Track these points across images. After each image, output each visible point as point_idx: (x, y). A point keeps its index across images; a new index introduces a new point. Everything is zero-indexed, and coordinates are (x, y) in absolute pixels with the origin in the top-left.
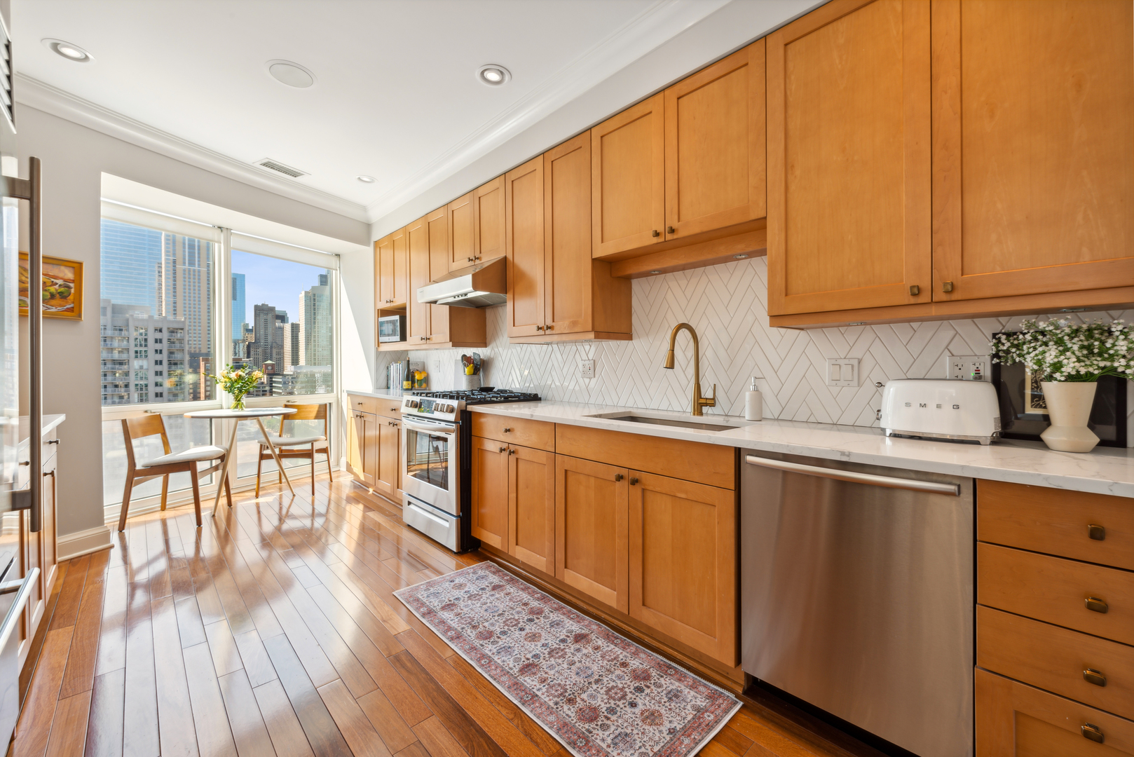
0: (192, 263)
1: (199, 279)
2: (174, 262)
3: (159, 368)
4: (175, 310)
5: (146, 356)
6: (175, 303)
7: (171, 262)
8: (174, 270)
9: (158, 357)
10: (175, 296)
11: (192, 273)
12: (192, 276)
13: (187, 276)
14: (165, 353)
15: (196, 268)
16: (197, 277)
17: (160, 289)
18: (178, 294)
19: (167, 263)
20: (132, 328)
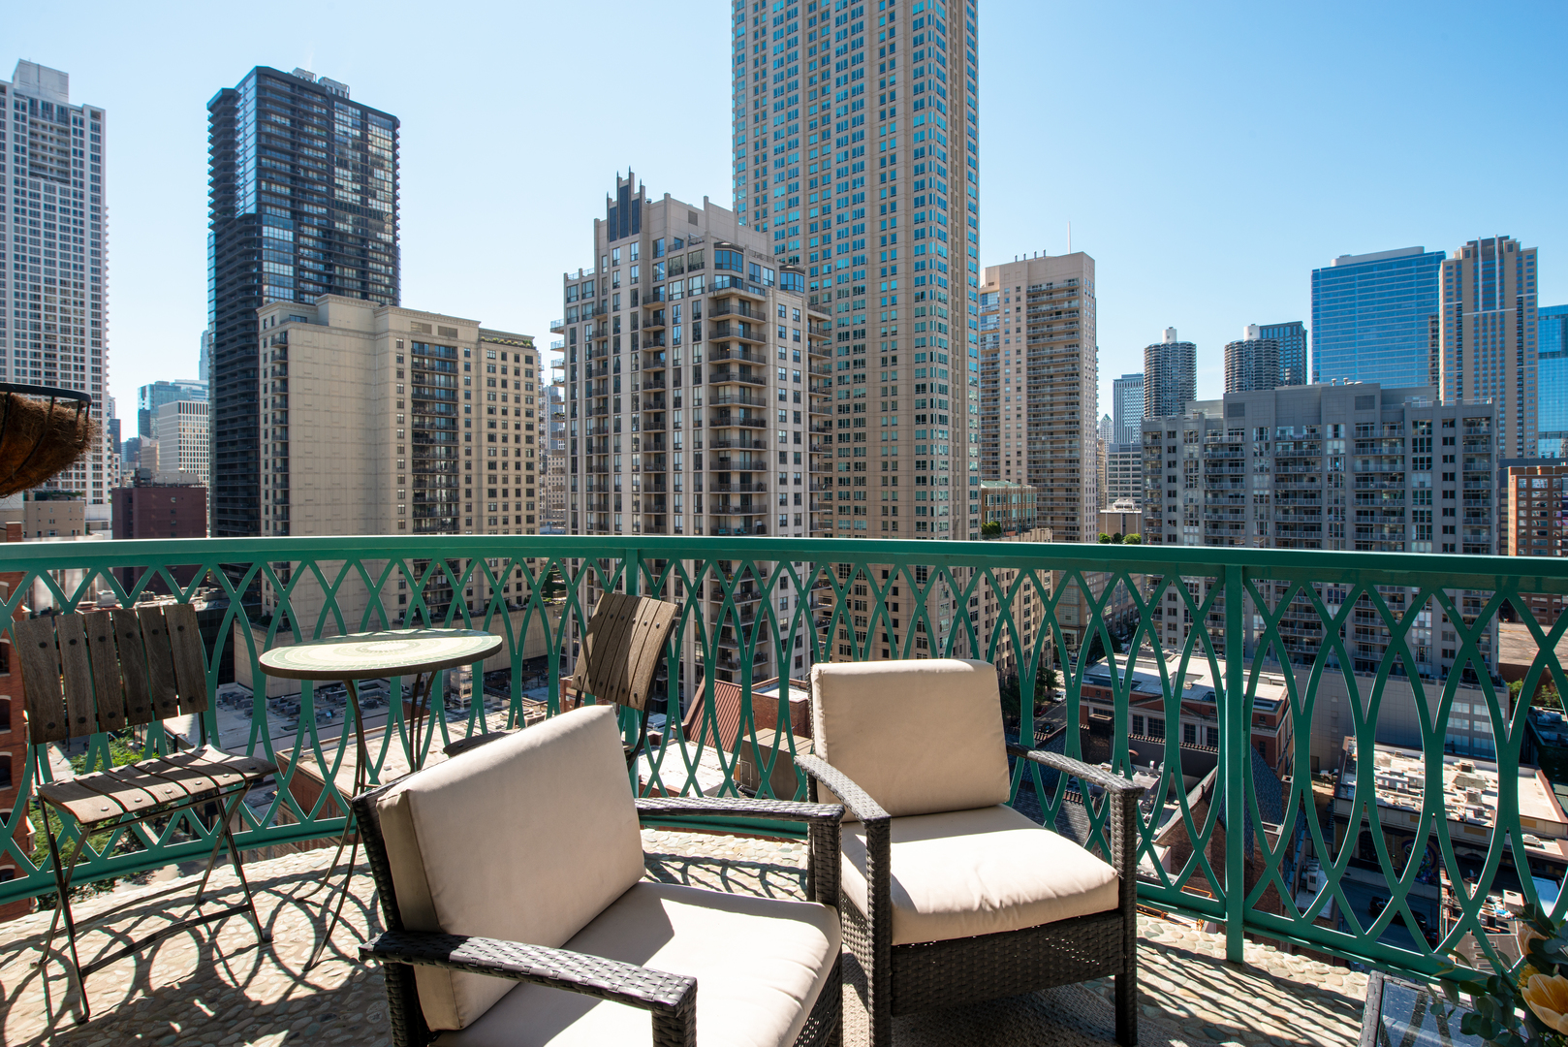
0: (1489, 303)
1: (1502, 329)
2: (1459, 308)
3: (1449, 486)
4: (1460, 389)
5: (1429, 467)
6: (1460, 377)
7: (1454, 310)
8: (1459, 322)
9: (1449, 468)
10: (1459, 365)
11: (1489, 321)
12: (1489, 327)
13: (1481, 328)
14: (1460, 460)
15: (1498, 310)
16: (1498, 326)
17: (1435, 357)
18: (1465, 361)
19: (1447, 313)
20: (1409, 424)
